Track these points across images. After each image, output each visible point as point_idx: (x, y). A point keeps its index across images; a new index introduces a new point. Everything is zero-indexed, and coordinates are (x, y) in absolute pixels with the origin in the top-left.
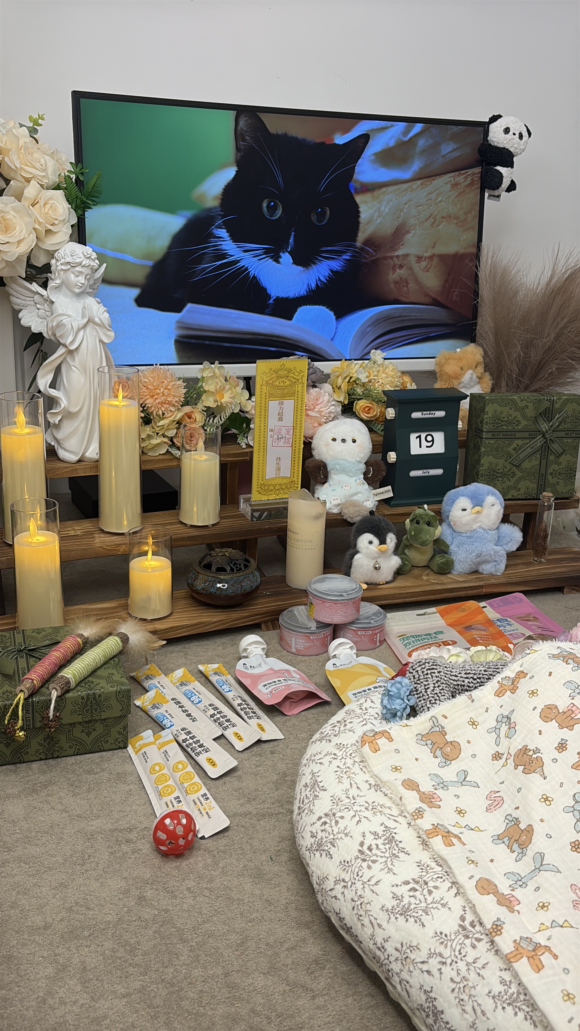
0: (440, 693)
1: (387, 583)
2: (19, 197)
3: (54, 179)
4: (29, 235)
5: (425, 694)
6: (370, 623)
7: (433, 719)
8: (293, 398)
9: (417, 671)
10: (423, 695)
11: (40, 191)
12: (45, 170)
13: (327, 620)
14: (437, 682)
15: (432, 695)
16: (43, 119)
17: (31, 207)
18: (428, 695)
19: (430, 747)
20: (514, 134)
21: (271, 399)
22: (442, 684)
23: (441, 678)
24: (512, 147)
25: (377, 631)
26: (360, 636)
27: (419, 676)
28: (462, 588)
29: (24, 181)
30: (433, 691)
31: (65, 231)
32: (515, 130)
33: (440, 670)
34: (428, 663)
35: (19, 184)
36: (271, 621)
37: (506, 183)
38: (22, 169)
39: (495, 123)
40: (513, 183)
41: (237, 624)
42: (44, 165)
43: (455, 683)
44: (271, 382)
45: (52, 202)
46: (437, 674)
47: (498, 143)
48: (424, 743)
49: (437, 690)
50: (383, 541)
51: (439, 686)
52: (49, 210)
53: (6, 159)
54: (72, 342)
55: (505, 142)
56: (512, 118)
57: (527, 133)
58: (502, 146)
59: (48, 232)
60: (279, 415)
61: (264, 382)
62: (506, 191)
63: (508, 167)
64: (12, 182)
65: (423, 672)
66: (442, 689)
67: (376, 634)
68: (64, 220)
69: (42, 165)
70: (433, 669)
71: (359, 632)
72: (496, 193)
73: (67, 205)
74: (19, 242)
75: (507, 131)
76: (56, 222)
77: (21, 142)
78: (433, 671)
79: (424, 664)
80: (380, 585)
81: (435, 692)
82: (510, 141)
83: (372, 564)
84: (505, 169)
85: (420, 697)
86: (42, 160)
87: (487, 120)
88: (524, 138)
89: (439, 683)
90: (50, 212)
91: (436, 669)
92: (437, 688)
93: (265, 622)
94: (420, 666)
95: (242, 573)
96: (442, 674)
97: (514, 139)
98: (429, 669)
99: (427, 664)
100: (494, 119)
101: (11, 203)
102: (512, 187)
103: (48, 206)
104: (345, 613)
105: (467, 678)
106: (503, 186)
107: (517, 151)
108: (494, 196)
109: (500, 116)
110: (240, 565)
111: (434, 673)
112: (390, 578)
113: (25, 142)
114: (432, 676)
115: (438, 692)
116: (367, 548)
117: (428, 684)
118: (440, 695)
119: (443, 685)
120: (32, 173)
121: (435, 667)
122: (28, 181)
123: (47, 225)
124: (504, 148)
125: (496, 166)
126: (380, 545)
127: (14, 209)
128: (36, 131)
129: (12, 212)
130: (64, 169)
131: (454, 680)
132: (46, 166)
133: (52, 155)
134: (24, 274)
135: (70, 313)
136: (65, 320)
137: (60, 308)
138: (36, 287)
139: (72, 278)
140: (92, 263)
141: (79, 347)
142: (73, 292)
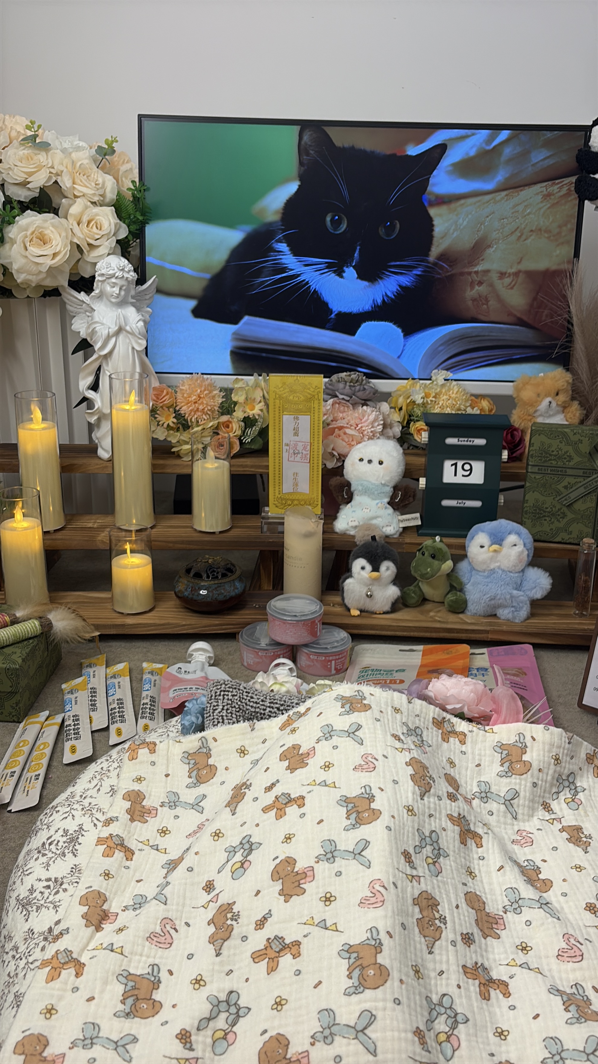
1: (384, 613)
3: (111, 196)
4: (64, 248)
8: (309, 413)
9: (211, 691)
10: (210, 716)
11: (88, 208)
12: (102, 188)
14: (227, 705)
16: (117, 141)
19: (191, 766)
21: (285, 413)
22: (232, 707)
23: (234, 702)
26: (312, 661)
29: (73, 199)
31: (109, 245)
34: (226, 685)
38: (73, 188)
39: (596, 128)
42: (101, 185)
43: (253, 710)
44: (284, 396)
45: (99, 217)
49: (224, 713)
50: (376, 568)
52: (93, 225)
59: (91, 246)
60: (294, 429)
61: (277, 396)
64: (63, 201)
65: (216, 693)
66: (231, 713)
67: (331, 661)
68: (109, 235)
69: (98, 184)
73: (116, 221)
74: (55, 255)
79: (220, 685)
83: (364, 590)
94: (216, 686)
96: (237, 698)
98: (224, 691)
99: (223, 686)
103: (92, 222)
105: (269, 707)
110: (218, 573)
112: (387, 607)
114: (224, 698)
116: (359, 573)
117: (218, 705)
120: (83, 192)
122: (77, 197)
123: (88, 239)
125: (594, 174)
126: (372, 571)
127: (54, 226)
134: (66, 284)
135: (104, 322)
136: (98, 328)
137: (97, 316)
138: (82, 296)
139: (108, 288)
140: (126, 275)
141: (111, 353)
142: (111, 302)
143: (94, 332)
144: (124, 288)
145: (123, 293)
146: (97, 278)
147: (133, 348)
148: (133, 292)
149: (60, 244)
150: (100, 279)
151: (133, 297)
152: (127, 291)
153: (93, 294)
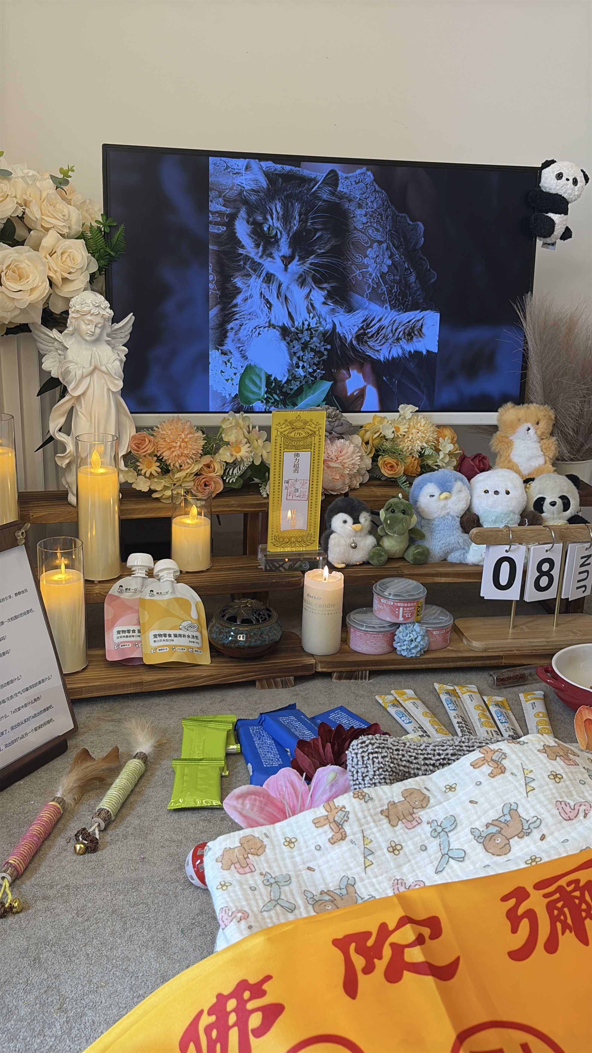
2: (36, 247)
3: (77, 228)
4: (42, 283)
8: (309, 450)
11: (59, 241)
12: (68, 220)
16: (74, 171)
17: (48, 256)
20: (568, 180)
21: (286, 450)
24: (565, 193)
29: (43, 231)
31: (82, 280)
32: (569, 175)
35: (39, 234)
37: (559, 230)
38: (42, 219)
39: (547, 169)
40: (567, 229)
41: (225, 680)
42: (67, 216)
44: (286, 433)
45: (71, 250)
47: (550, 189)
52: (66, 258)
53: (29, 210)
54: (75, 389)
55: (558, 188)
56: (566, 163)
57: (583, 178)
58: (554, 192)
59: (65, 280)
60: (294, 467)
61: (279, 433)
62: (561, 238)
63: (561, 214)
64: (32, 232)
68: (83, 267)
69: (64, 216)
72: (549, 240)
73: (86, 254)
74: (32, 290)
75: (559, 176)
76: (72, 271)
77: (45, 194)
82: (562, 187)
84: (558, 215)
86: (66, 211)
88: (579, 184)
90: (68, 260)
97: (567, 185)
100: (547, 164)
101: (26, 252)
102: (567, 234)
103: (65, 256)
107: (571, 197)
108: (549, 244)
109: (553, 162)
113: (49, 194)
120: (52, 223)
122: (47, 230)
123: (63, 273)
124: (557, 194)
125: (547, 213)
127: (29, 259)
128: (66, 182)
129: (26, 261)
130: (89, 219)
132: (69, 216)
133: (80, 206)
134: (39, 321)
135: (78, 361)
136: (72, 367)
137: (70, 354)
138: (54, 333)
139: (83, 327)
140: (102, 312)
141: (84, 394)
142: (86, 340)
143: (67, 372)
144: (100, 325)
145: (98, 331)
146: (71, 315)
147: (109, 389)
148: (109, 330)
149: (38, 277)
150: (74, 315)
151: (108, 335)
152: (103, 328)
153: (66, 331)
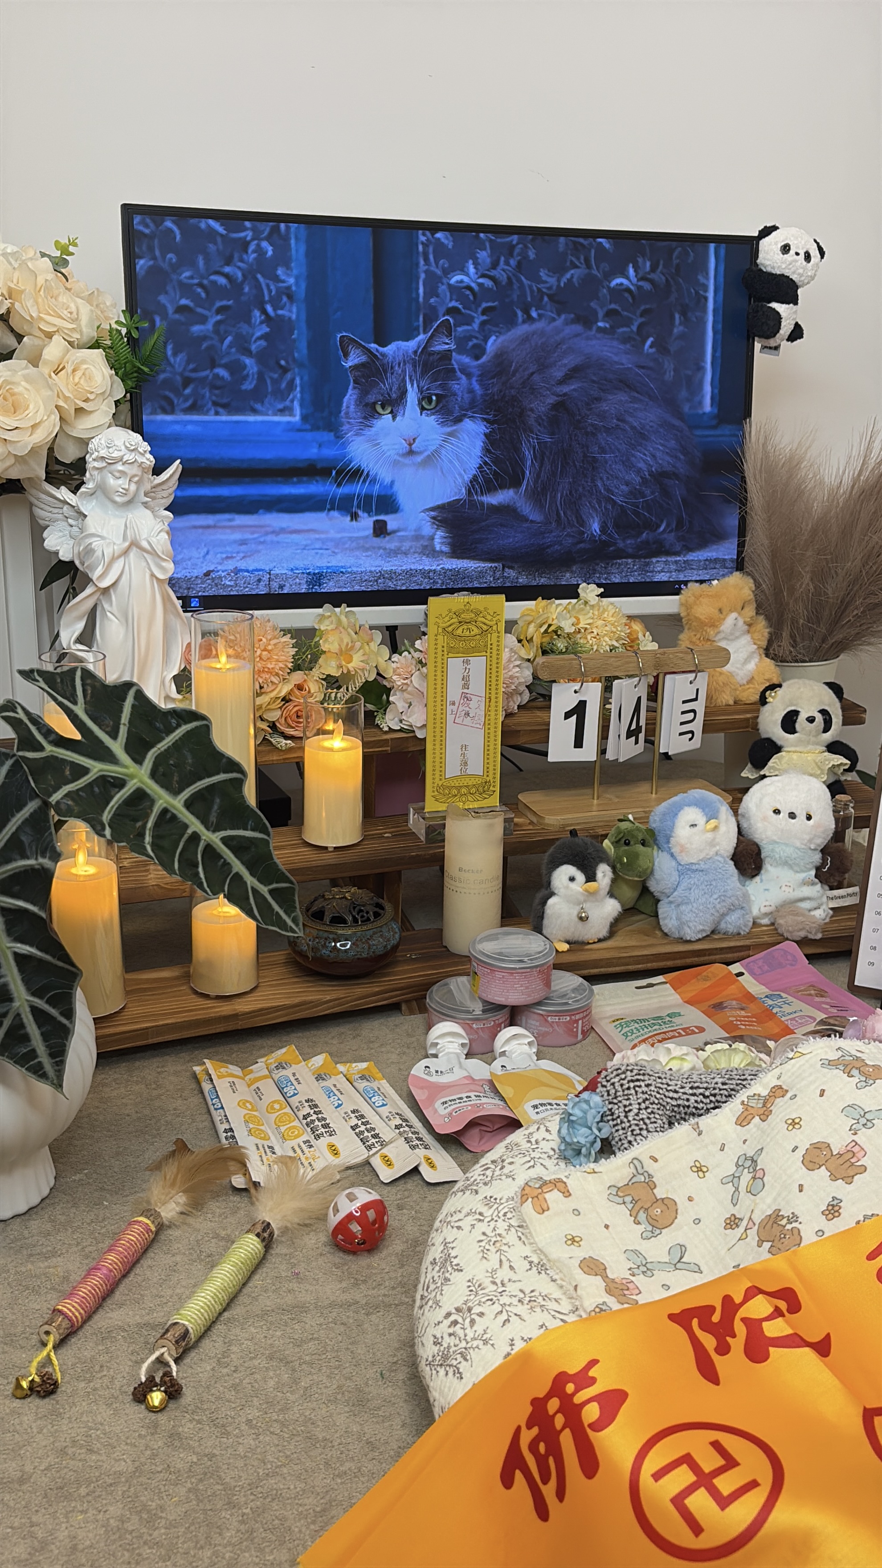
0: (649, 1118)
1: (600, 940)
2: (35, 361)
3: (89, 333)
4: (49, 416)
5: (625, 1120)
6: (566, 1004)
7: (635, 1162)
9: (613, 1084)
10: (622, 1122)
11: (68, 351)
12: (77, 319)
13: (500, 1000)
14: (644, 1102)
15: (636, 1122)
16: (76, 245)
17: (53, 374)
18: (629, 1121)
19: (630, 1206)
20: (797, 254)
22: (652, 1104)
23: (651, 1095)
24: (794, 273)
25: (577, 1017)
26: (551, 1025)
27: (616, 1091)
28: (716, 949)
29: (43, 336)
30: (637, 1115)
31: (104, 411)
32: (798, 247)
33: (650, 1082)
34: (631, 1071)
35: (37, 342)
36: (416, 1000)
37: (786, 328)
38: (41, 319)
39: (767, 239)
40: (798, 327)
41: (361, 1004)
42: (75, 314)
43: (674, 1103)
45: (85, 366)
46: (645, 1089)
47: (773, 268)
48: (620, 1200)
49: (644, 1114)
50: (591, 877)
51: (647, 1108)
52: (80, 378)
53: (17, 305)
54: (102, 576)
55: (784, 266)
56: (794, 230)
57: (818, 252)
58: (778, 273)
59: (79, 411)
62: (788, 340)
63: (788, 303)
64: (25, 339)
65: (622, 1085)
66: (652, 1112)
67: (577, 1021)
68: (104, 393)
69: (71, 313)
70: (638, 1080)
71: (549, 1018)
72: (772, 342)
73: (108, 372)
74: (34, 427)
75: (786, 249)
76: (91, 397)
77: (41, 280)
78: (638, 1083)
79: (624, 1073)
80: (589, 943)
81: (641, 1116)
82: (790, 264)
83: (575, 912)
84: (784, 306)
85: (617, 1125)
86: (72, 306)
87: (756, 234)
88: (812, 259)
89: (647, 1102)
90: (82, 381)
91: (643, 1081)
92: (644, 1111)
93: (407, 1001)
94: (618, 1075)
95: (370, 926)
96: (652, 1088)
97: (796, 261)
98: (632, 1081)
99: (629, 1073)
100: (767, 231)
101: (23, 369)
102: (797, 333)
103: (79, 374)
104: (527, 988)
105: (694, 1095)
106: (781, 332)
107: (803, 278)
108: (770, 348)
109: (775, 228)
110: (367, 913)
111: (640, 1087)
112: (604, 932)
113: (46, 280)
114: (636, 1092)
115: (644, 1116)
116: (567, 887)
117: (630, 1104)
118: (647, 1121)
119: (654, 1106)
120: (55, 325)
121: (641, 1077)
122: (49, 336)
123: (78, 402)
124: (783, 275)
125: (770, 302)
126: (586, 882)
127: (27, 378)
128: (66, 263)
129: (23, 383)
130: (107, 318)
131: (672, 1098)
132: (77, 314)
133: (89, 299)
134: (41, 476)
135: (105, 534)
136: (96, 543)
137: (92, 524)
138: (63, 493)
140: (140, 459)
141: (114, 584)
142: (114, 502)
143: (89, 551)
144: (136, 479)
145: (133, 487)
146: (91, 463)
147: (153, 575)
148: (147, 486)
149: (42, 407)
150: (96, 464)
151: (146, 494)
152: (140, 484)
153: (82, 490)
